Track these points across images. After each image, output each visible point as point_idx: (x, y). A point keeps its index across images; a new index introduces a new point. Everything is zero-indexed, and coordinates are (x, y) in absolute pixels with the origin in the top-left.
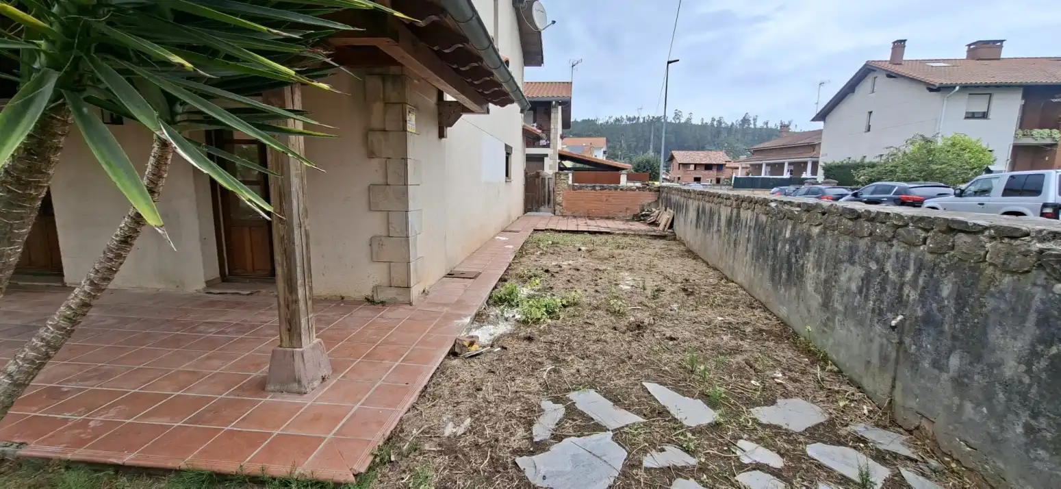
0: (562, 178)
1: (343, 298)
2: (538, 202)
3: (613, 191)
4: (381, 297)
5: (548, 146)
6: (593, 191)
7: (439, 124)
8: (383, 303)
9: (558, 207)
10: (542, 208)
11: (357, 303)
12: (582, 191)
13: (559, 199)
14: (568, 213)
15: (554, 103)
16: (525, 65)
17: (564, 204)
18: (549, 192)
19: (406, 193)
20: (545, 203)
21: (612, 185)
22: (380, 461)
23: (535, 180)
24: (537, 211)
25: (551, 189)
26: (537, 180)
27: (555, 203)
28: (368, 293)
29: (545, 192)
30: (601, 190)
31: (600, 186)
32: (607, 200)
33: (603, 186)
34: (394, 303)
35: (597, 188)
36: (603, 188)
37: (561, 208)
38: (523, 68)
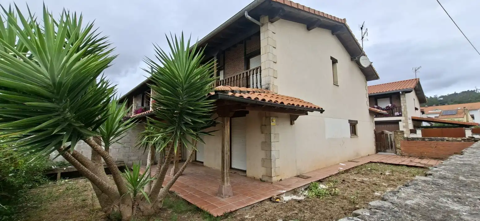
0: (399, 134)
1: (254, 178)
2: (384, 147)
3: (440, 142)
4: (264, 179)
5: (400, 115)
6: (423, 141)
7: (291, 120)
8: (264, 181)
9: (398, 150)
10: (388, 150)
11: (257, 180)
12: (414, 141)
13: (398, 146)
14: (405, 154)
15: (401, 92)
16: (368, 81)
17: (402, 149)
18: (391, 141)
19: (271, 144)
20: (389, 147)
21: (439, 138)
22: (226, 216)
23: (381, 136)
24: (385, 151)
25: (393, 140)
26: (382, 135)
27: (396, 148)
28: (261, 177)
29: (388, 142)
30: (429, 141)
31: (429, 139)
32: (436, 147)
33: (431, 139)
34: (267, 182)
35: (426, 140)
36: (431, 140)
37: (400, 150)
38: (366, 83)
